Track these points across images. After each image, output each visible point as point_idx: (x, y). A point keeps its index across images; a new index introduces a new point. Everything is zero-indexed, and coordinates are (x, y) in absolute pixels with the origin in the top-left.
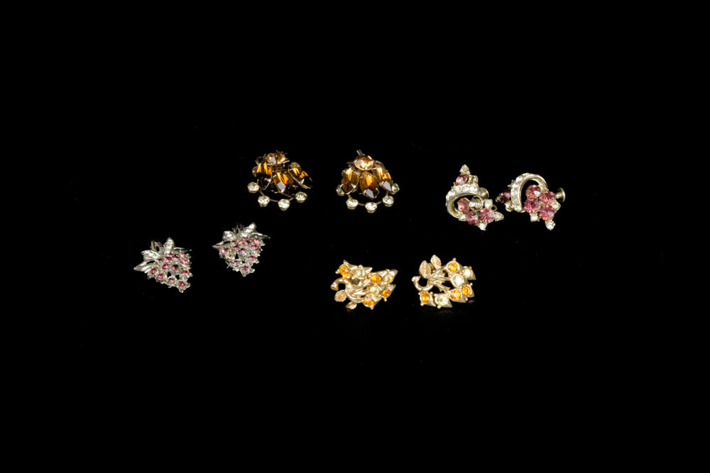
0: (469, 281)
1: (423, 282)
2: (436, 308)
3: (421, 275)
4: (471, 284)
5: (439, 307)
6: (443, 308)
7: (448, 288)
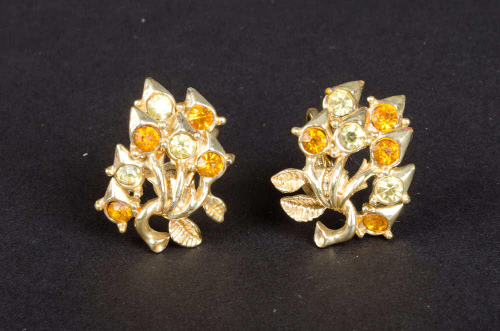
0: (363, 103)
1: (333, 219)
2: (406, 205)
3: (315, 220)
4: (370, 99)
5: (406, 198)
6: (412, 190)
7: (365, 164)
